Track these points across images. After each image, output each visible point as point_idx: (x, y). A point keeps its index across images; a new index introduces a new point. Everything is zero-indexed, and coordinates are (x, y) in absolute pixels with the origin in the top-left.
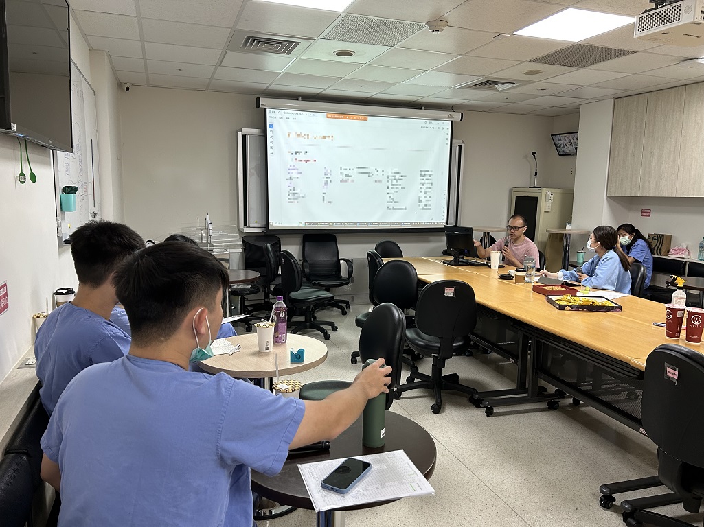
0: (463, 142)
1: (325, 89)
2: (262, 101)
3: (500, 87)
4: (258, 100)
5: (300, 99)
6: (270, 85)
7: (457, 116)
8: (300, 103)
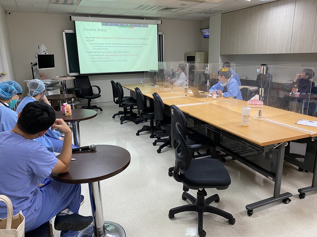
0: (163, 33)
1: (100, 12)
2: (72, 17)
3: (172, 10)
4: (70, 17)
5: (89, 16)
6: (75, 10)
7: (159, 22)
8: (90, 18)
